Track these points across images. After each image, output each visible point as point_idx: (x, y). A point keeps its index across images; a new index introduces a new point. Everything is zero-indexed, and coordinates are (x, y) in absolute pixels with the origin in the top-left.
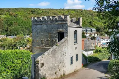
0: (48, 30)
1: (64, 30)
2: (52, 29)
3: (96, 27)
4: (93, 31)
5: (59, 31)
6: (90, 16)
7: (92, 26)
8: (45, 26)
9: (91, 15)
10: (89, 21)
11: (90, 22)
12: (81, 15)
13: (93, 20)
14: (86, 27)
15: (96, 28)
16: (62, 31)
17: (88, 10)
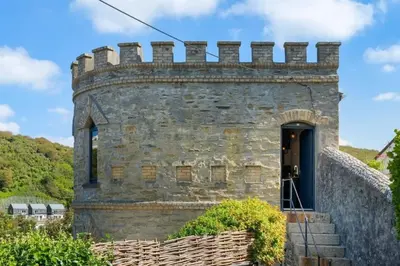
0: (224, 112)
1: (319, 113)
2: (250, 106)
3: (67, 200)
4: (55, 212)
5: (287, 120)
6: (41, 157)
7: (51, 194)
8: (206, 90)
9: (46, 156)
10: (40, 178)
11: (44, 182)
12: (10, 155)
13: (56, 175)
14: (28, 198)
15: (65, 202)
16: (305, 118)
17: (34, 137)
